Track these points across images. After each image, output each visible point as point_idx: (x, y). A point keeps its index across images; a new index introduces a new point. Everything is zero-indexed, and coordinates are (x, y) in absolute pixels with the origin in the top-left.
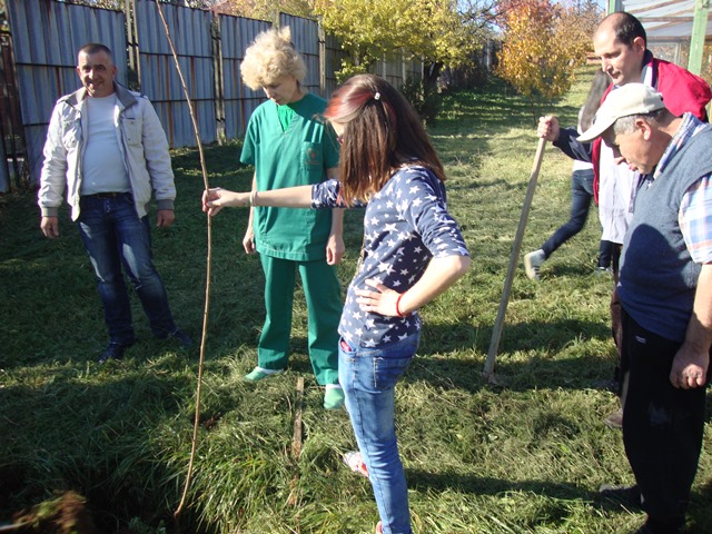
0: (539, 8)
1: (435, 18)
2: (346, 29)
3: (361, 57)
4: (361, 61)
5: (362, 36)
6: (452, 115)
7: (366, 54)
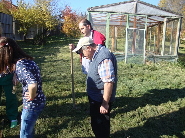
0: (73, 16)
1: (46, 17)
2: (21, 18)
3: (25, 26)
4: (25, 27)
5: (25, 21)
6: (50, 42)
7: (26, 25)
